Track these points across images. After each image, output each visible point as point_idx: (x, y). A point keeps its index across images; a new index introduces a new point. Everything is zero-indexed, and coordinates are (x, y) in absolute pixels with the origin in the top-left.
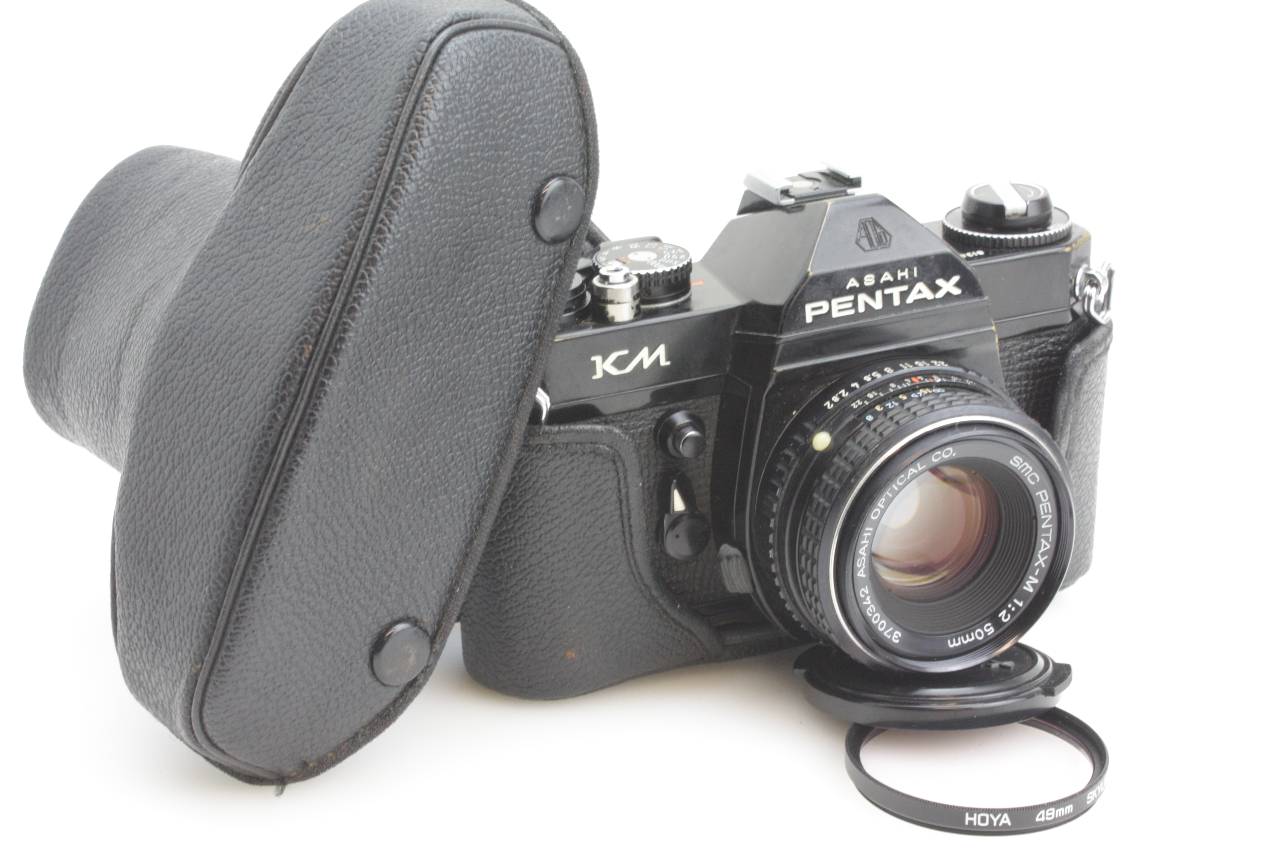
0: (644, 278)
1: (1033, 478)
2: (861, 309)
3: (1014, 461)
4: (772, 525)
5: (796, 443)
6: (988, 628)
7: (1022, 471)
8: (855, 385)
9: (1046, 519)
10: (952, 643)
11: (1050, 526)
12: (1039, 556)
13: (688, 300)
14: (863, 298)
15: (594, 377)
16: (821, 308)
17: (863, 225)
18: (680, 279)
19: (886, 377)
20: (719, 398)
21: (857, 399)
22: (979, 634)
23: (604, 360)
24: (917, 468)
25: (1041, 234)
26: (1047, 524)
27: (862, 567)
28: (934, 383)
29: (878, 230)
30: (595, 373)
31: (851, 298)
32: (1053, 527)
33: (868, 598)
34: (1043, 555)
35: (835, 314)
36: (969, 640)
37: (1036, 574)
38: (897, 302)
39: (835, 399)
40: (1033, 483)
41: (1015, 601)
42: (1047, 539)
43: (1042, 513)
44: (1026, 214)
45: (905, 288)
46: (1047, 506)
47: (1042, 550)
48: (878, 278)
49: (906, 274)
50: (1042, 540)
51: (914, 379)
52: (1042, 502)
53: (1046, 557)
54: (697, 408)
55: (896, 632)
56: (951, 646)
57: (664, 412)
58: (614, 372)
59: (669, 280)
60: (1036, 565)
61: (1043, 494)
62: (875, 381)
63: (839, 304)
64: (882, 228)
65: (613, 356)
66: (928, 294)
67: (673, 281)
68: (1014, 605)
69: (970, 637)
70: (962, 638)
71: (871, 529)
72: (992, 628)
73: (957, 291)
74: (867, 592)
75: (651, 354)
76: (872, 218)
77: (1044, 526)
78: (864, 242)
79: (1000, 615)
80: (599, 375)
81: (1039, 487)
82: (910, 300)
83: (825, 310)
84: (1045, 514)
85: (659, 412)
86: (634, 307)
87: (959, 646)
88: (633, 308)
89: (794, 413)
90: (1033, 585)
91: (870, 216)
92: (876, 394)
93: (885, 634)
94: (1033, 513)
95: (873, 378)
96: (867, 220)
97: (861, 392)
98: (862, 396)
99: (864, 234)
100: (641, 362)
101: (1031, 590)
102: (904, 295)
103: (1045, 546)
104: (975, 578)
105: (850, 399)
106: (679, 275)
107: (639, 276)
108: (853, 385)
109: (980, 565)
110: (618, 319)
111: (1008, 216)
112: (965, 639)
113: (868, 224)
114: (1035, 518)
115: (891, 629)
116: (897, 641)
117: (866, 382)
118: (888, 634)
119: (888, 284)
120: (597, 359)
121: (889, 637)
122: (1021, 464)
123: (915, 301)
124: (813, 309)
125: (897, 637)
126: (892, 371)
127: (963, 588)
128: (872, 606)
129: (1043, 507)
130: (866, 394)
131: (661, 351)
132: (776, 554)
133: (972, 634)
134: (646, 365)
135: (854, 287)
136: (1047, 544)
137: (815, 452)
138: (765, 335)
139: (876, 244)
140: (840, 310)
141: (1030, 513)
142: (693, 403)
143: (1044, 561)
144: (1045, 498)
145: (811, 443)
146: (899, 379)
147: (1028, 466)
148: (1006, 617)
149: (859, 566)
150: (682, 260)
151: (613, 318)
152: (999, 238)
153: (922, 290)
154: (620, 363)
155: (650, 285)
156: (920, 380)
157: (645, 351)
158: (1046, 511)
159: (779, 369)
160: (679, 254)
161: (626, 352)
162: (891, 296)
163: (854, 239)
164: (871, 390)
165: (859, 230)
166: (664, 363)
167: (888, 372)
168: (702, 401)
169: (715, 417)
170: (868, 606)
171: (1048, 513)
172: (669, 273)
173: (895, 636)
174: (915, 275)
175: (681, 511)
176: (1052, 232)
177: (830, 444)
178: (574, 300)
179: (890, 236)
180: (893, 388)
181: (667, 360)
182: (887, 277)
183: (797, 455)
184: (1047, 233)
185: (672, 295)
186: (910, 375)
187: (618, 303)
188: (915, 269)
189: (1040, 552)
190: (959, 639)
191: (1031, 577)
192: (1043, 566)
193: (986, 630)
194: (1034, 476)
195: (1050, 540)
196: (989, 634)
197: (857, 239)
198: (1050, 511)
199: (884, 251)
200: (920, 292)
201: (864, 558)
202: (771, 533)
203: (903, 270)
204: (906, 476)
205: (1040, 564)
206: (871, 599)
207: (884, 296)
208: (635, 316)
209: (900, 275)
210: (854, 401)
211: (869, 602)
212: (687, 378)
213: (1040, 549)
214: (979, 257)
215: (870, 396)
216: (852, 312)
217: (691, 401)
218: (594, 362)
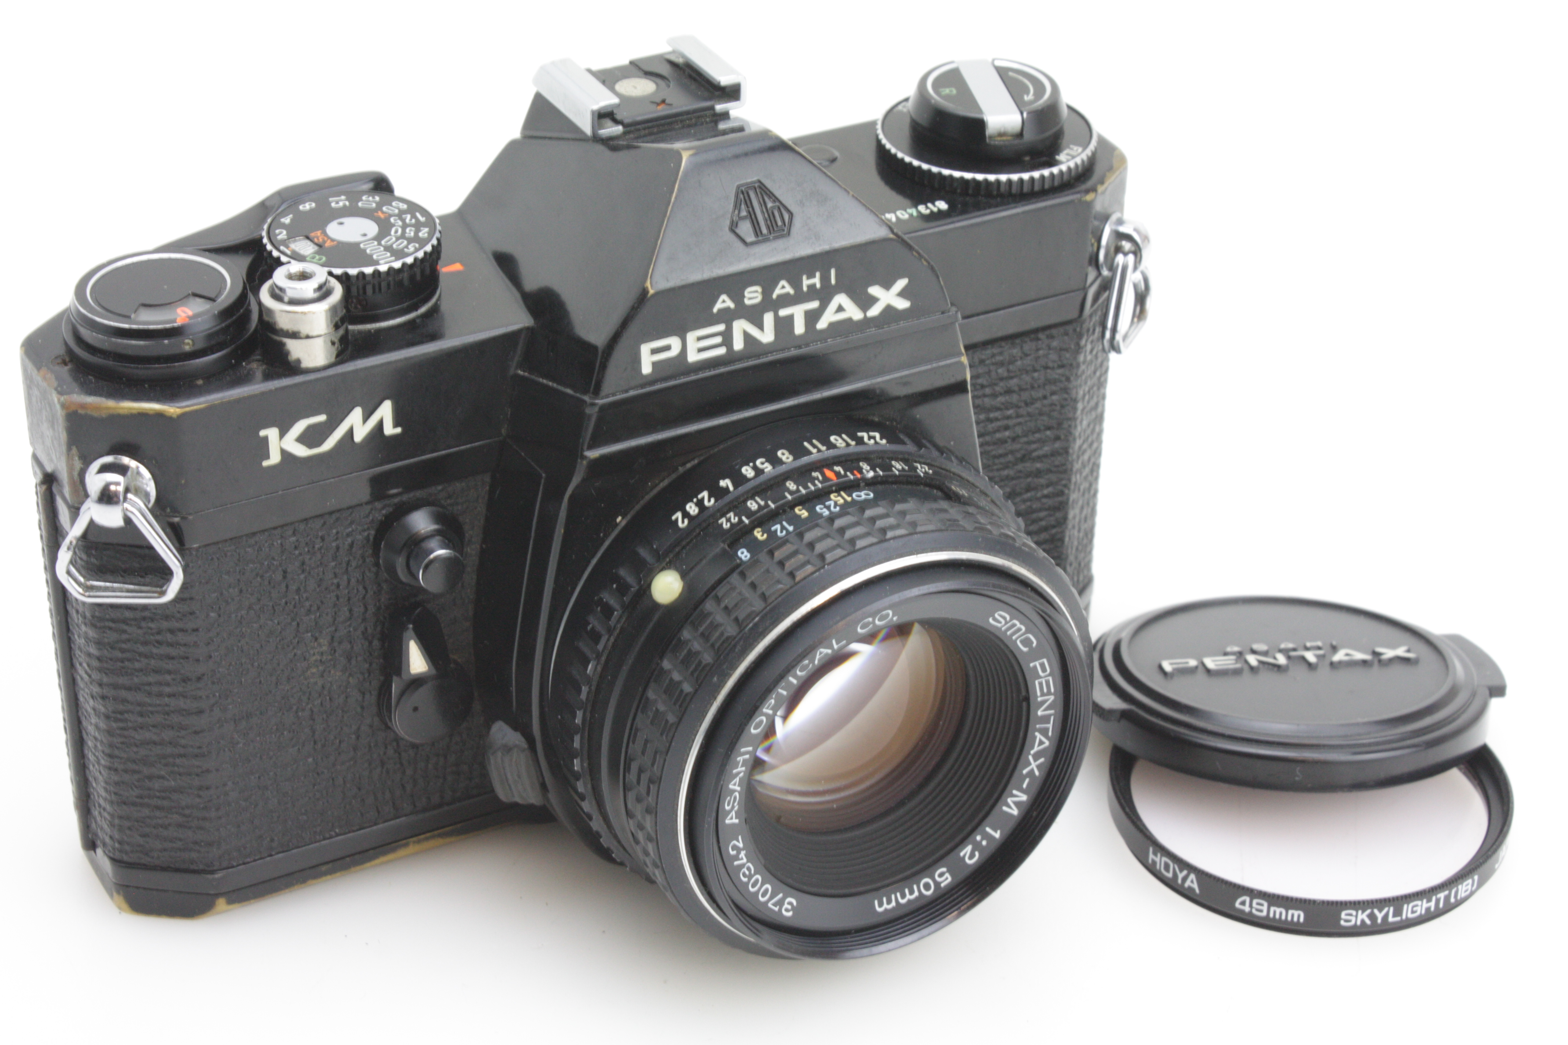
0: (354, 281)
1: (1027, 642)
2: (738, 344)
3: (995, 620)
4: (578, 721)
5: (623, 588)
6: (941, 875)
7: (1009, 633)
8: (725, 483)
9: (1044, 702)
10: (881, 905)
11: (1052, 712)
12: (1031, 758)
13: (435, 310)
14: (740, 326)
15: (265, 463)
16: (668, 348)
17: (743, 196)
18: (418, 277)
19: (782, 469)
20: (487, 478)
21: (728, 512)
22: (927, 886)
23: (282, 435)
24: (831, 647)
25: (1046, 172)
26: (1046, 709)
27: (733, 807)
28: (864, 479)
29: (770, 205)
30: (268, 457)
31: (721, 327)
32: (1054, 715)
33: (742, 854)
34: (1036, 757)
35: (693, 357)
36: (909, 897)
37: (1025, 786)
38: (799, 328)
39: (692, 509)
40: (1025, 649)
41: (988, 829)
42: (1044, 732)
43: (1039, 693)
44: (1020, 135)
45: (814, 305)
46: (1048, 683)
47: (1036, 748)
48: (767, 292)
49: (816, 281)
50: (1037, 734)
51: (829, 473)
52: (1040, 677)
53: (1042, 760)
54: (449, 497)
55: (789, 899)
56: (879, 910)
57: (391, 509)
58: (301, 451)
59: (400, 283)
60: (1025, 772)
61: (1042, 666)
62: (762, 478)
63: (700, 339)
64: (776, 199)
65: (300, 426)
66: (854, 313)
67: (406, 282)
68: (986, 836)
69: (911, 893)
70: (898, 895)
71: (750, 749)
72: (947, 875)
73: (903, 304)
74: (741, 845)
75: (366, 418)
76: (760, 182)
77: (1040, 713)
78: (745, 228)
79: (962, 854)
80: (275, 458)
81: (1036, 654)
82: (822, 324)
83: (675, 352)
84: (1043, 694)
85: (383, 508)
86: (336, 341)
87: (893, 908)
88: (333, 343)
89: (619, 519)
90: (1017, 804)
91: (755, 179)
92: (762, 503)
93: (770, 905)
94: (1024, 693)
95: (759, 472)
96: (751, 186)
97: (737, 498)
98: (738, 505)
99: (744, 213)
100: (350, 432)
101: (1015, 812)
102: (812, 317)
103: (1041, 743)
104: (921, 787)
105: (719, 510)
106: (417, 271)
107: (344, 279)
108: (723, 483)
109: (930, 768)
110: (307, 363)
111: (990, 137)
112: (903, 896)
113: (752, 195)
114: (1027, 699)
115: (781, 895)
116: (790, 914)
117: (745, 479)
118: (775, 905)
119: (786, 301)
120: (271, 433)
121: (776, 909)
122: (1006, 623)
123: (832, 325)
124: (654, 351)
125: (789, 907)
126: (791, 458)
127: (901, 803)
128: (750, 865)
129: (1041, 684)
130: (745, 501)
131: (386, 411)
132: (585, 765)
133: (915, 887)
134: (358, 437)
135: (727, 309)
136: (1044, 739)
137: (656, 606)
138: (569, 391)
139: (765, 231)
140: (700, 350)
141: (1019, 691)
142: (442, 490)
143: (1038, 767)
144: (1044, 670)
145: (649, 586)
146: (802, 474)
147: (1018, 625)
148: (972, 856)
149: (727, 808)
150: (423, 243)
151: (298, 361)
152: (974, 180)
153: (844, 306)
154: (310, 438)
155: (365, 292)
156: (838, 474)
157: (357, 414)
158: (1045, 690)
159: (593, 454)
160: (418, 226)
161: (322, 418)
162: (791, 318)
163: (728, 223)
164: (752, 494)
165: (737, 206)
166: (389, 429)
167: (784, 458)
168: (458, 485)
169: (481, 508)
170: (742, 866)
171: (1049, 693)
172: (399, 271)
173: (786, 906)
174: (833, 281)
175: (421, 674)
176: (1064, 168)
177: (681, 595)
178: (228, 327)
179: (791, 214)
180: (791, 493)
181: (396, 425)
182: (783, 288)
183: (625, 607)
184: (1055, 170)
185: (405, 305)
186: (822, 465)
187: (308, 337)
188: (833, 272)
189: (1032, 752)
190: (893, 897)
191: (1015, 792)
192: (1037, 773)
193: (938, 879)
194: (1028, 639)
195: (1050, 734)
196: (943, 885)
197: (732, 222)
198: (1052, 690)
199: (780, 244)
200: (840, 309)
201: (737, 794)
202: (577, 733)
203: (811, 276)
204: (812, 661)
205: (1032, 771)
206: (746, 855)
207: (778, 320)
208: (338, 356)
209: (806, 282)
210: (723, 515)
211: (745, 860)
212: (432, 452)
213: (1033, 748)
214: (940, 215)
215: (752, 505)
216: (722, 351)
217: (440, 488)
218: (266, 439)
